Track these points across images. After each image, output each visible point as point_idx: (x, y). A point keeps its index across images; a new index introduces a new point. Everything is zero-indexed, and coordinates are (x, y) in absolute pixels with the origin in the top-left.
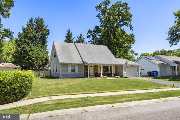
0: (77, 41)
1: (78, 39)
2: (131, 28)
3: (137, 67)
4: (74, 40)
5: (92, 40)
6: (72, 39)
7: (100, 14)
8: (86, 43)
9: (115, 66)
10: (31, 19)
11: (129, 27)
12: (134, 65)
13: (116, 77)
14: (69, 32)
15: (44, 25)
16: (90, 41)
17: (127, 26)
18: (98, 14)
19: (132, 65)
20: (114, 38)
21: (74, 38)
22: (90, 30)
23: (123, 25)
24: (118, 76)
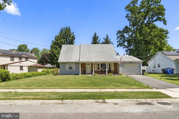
0: (103, 42)
1: (104, 41)
2: (165, 23)
3: (138, 64)
4: (100, 42)
5: (121, 40)
6: (98, 41)
7: (128, 14)
8: (111, 43)
9: (114, 64)
10: (61, 29)
11: (162, 22)
12: (134, 62)
13: (109, 74)
14: (95, 35)
15: (71, 32)
16: (119, 41)
17: (161, 21)
18: (127, 15)
19: (131, 62)
20: (140, 36)
21: (100, 40)
22: (119, 31)
23: (155, 21)
24: (111, 74)
